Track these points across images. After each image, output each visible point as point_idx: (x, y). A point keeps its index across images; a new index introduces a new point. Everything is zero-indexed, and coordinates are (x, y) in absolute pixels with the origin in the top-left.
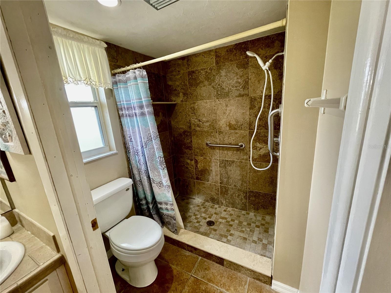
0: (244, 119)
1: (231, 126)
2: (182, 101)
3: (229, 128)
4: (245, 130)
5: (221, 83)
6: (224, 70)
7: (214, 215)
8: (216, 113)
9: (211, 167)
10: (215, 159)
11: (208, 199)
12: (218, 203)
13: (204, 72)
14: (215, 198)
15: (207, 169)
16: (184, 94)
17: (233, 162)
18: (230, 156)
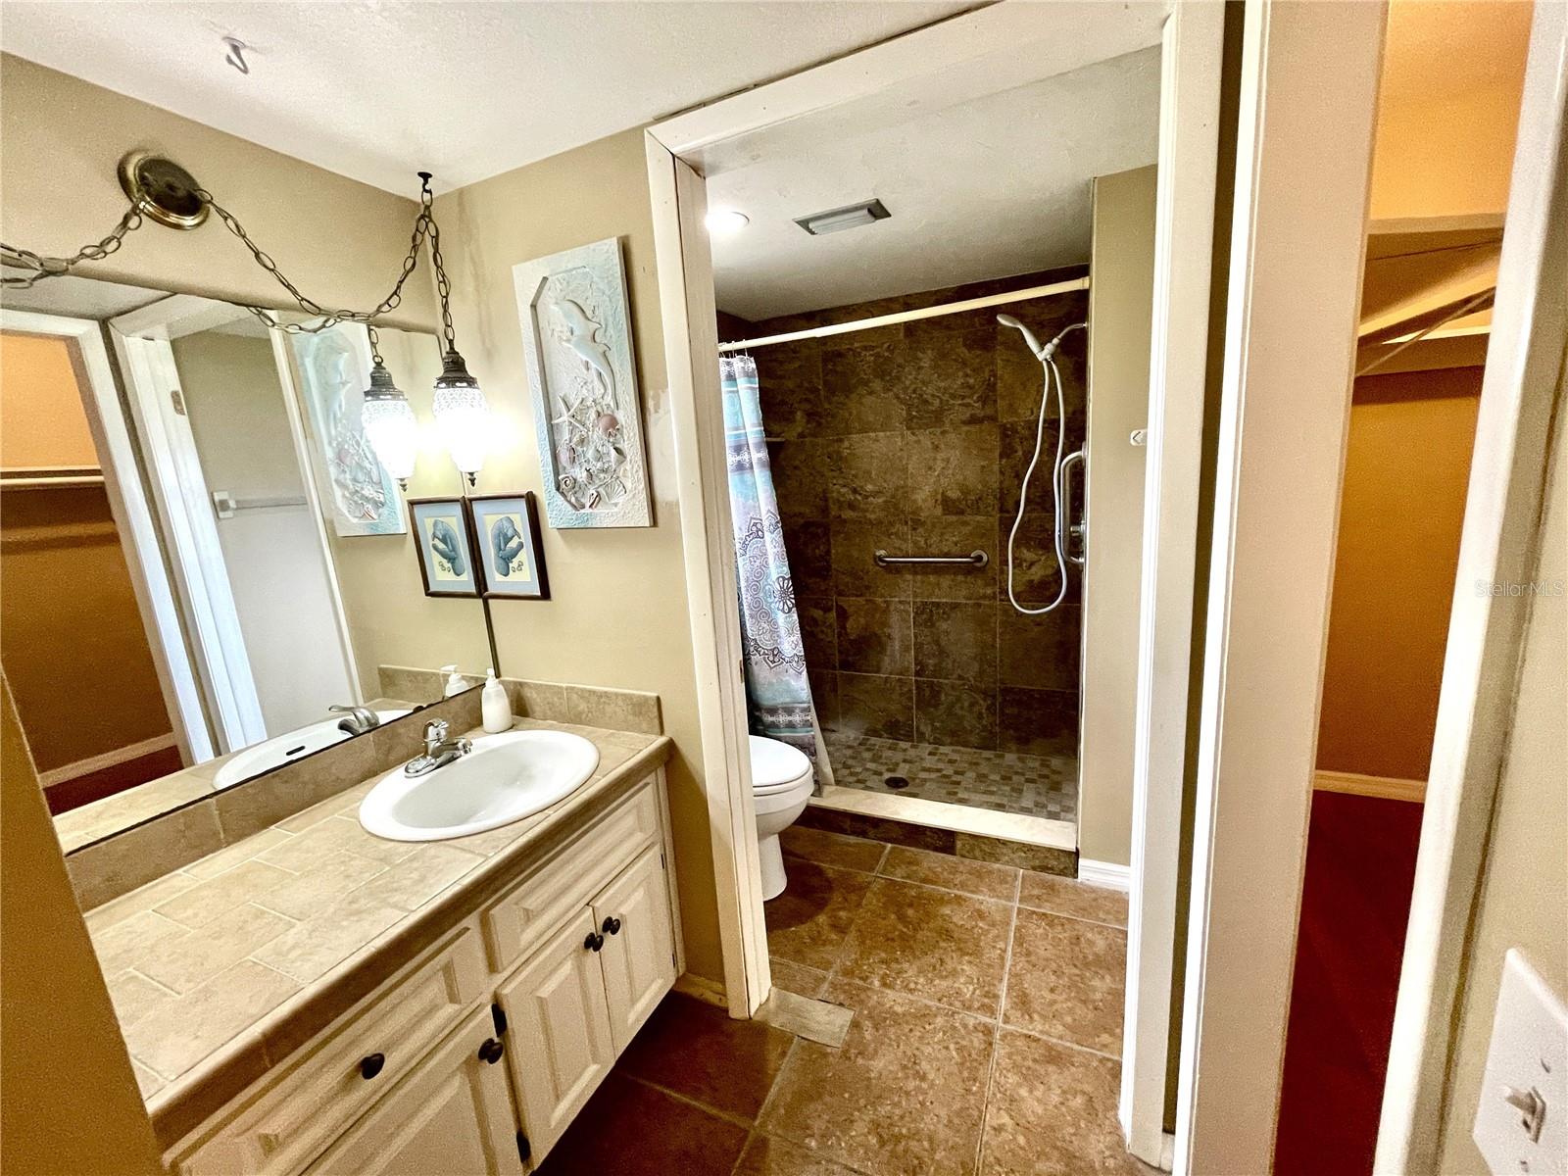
0: (985, 484)
1: (949, 506)
2: (801, 435)
3: (944, 510)
4: (988, 514)
5: (920, 385)
6: (929, 352)
7: (902, 765)
8: (905, 470)
9: (890, 627)
10: (900, 602)
11: (879, 726)
12: (909, 737)
13: (872, 355)
14: (899, 722)
15: (876, 635)
16: (810, 415)
17: (955, 606)
18: (946, 590)
